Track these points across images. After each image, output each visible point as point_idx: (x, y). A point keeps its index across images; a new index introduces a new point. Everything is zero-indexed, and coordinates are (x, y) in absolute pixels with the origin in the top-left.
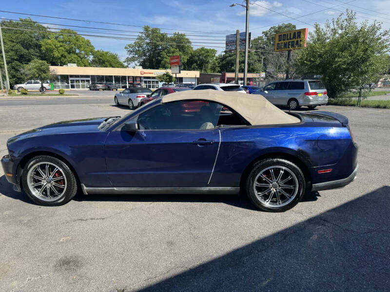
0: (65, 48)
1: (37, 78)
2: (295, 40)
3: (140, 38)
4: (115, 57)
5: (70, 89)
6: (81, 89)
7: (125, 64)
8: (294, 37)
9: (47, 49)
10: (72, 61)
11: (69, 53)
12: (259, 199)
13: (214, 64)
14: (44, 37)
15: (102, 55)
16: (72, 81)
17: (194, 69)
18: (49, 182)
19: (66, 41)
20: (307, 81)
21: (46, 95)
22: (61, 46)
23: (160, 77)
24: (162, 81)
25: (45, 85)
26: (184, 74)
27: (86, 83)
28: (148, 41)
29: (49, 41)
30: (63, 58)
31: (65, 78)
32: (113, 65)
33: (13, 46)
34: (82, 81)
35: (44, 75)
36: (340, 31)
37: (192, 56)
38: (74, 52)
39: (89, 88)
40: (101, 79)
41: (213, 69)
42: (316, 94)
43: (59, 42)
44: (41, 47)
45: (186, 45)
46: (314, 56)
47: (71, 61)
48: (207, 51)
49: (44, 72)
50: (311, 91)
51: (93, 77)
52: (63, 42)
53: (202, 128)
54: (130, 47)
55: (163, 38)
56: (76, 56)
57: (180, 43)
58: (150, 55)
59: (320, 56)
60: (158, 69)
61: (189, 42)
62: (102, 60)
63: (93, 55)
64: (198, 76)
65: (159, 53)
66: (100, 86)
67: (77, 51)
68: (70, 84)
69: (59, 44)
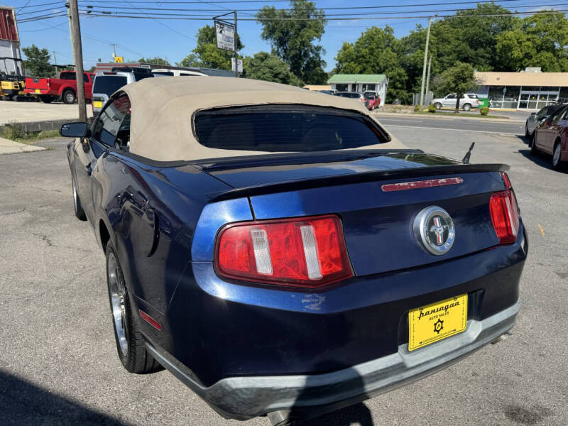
0: (534, 42)
5: (518, 109)
9: (503, 46)
11: (539, 50)
14: (504, 28)
16: (525, 97)
19: (539, 31)
21: (460, 115)
22: (528, 40)
27: (547, 100)
29: (511, 34)
30: (526, 60)
31: (512, 91)
33: (457, 46)
34: (541, 96)
38: (552, 49)
43: (528, 33)
44: (496, 44)
47: (538, 63)
49: (464, 80)
52: (534, 33)
56: (550, 55)
67: (557, 45)
68: (519, 100)
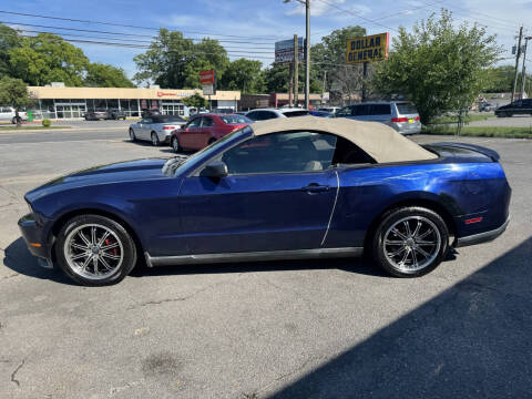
0: (46, 60)
1: (9, 104)
2: (373, 49)
3: (155, 46)
4: (119, 73)
5: (57, 119)
6: (72, 119)
7: (135, 83)
8: (372, 44)
9: (18, 61)
10: (56, 79)
11: (52, 68)
12: (390, 261)
13: (259, 82)
14: (13, 45)
15: (101, 69)
16: (59, 108)
17: (232, 89)
18: (95, 252)
19: (46, 51)
20: (394, 104)
21: (24, 129)
22: (40, 58)
23: (186, 100)
24: (190, 105)
25: (21, 114)
26: (221, 95)
27: (79, 111)
28: (166, 50)
29: (21, 51)
30: (43, 75)
31: (48, 103)
32: (118, 83)
34: (73, 107)
35: (19, 100)
36: (432, 37)
37: (229, 71)
38: (59, 66)
39: (85, 117)
40: (101, 103)
41: (258, 89)
42: (406, 120)
44: (10, 59)
45: (220, 55)
46: (400, 71)
48: (249, 64)
49: (20, 95)
50: (400, 116)
51: (90, 102)
52: (42, 51)
53: (308, 170)
54: (140, 58)
55: (187, 45)
56: (63, 72)
57: (212, 52)
58: (169, 69)
59: (408, 70)
60: (181, 88)
61: (224, 51)
62: (100, 78)
63: (87, 69)
64: (238, 98)
65: (181, 67)
66: (101, 114)
67: (64, 64)
68: (56, 112)
69: (36, 55)
